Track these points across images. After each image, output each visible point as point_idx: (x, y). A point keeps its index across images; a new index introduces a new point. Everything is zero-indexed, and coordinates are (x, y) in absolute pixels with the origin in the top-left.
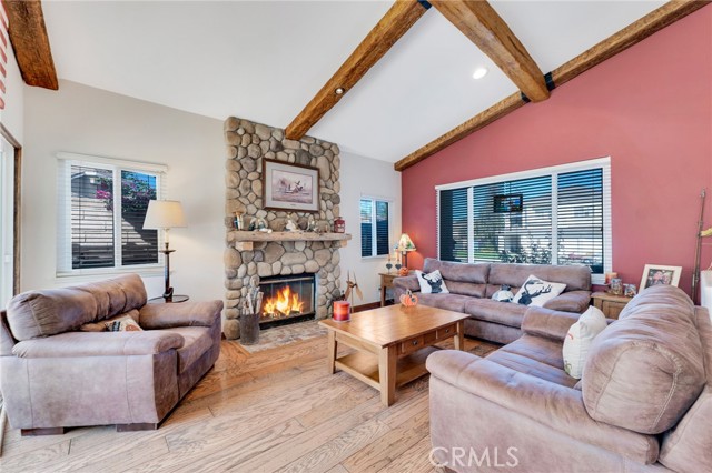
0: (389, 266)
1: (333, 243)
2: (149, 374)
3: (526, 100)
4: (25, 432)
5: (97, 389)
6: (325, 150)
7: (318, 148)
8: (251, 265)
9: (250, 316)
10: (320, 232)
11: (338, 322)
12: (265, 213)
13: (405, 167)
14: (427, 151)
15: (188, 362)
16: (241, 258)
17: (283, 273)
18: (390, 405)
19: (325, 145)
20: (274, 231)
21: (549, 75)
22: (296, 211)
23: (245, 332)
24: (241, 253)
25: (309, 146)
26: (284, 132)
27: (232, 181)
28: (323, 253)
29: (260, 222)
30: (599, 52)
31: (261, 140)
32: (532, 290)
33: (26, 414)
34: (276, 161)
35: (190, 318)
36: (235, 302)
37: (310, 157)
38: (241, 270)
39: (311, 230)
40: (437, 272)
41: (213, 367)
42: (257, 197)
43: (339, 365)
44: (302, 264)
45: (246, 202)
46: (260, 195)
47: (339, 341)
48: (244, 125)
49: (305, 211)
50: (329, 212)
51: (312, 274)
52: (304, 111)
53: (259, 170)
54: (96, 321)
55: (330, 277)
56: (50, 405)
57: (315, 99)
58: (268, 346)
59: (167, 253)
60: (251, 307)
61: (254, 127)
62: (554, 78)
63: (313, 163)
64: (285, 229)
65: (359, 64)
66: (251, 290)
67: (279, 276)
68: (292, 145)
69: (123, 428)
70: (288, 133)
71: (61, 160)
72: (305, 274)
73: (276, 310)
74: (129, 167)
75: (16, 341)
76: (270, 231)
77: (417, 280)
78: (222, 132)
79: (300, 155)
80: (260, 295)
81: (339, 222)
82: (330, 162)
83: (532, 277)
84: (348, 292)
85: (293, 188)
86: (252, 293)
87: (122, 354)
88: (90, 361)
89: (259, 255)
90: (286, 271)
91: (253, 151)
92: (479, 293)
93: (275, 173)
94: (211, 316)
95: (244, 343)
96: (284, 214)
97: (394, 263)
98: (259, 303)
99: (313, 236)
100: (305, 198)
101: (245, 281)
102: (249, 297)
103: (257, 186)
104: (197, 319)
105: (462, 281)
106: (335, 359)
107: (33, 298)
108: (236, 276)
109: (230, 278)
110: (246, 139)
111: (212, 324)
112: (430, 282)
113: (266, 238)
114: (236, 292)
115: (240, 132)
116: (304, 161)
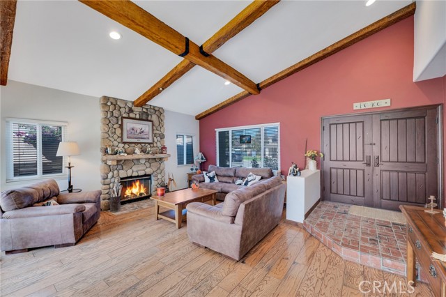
0: (192, 169)
1: (161, 159)
2: (72, 221)
3: (250, 94)
4: (7, 252)
5: (46, 230)
6: (156, 111)
7: (152, 111)
8: (115, 172)
9: (115, 198)
10: (153, 154)
11: (159, 197)
12: (123, 145)
13: (200, 118)
14: (210, 111)
15: (87, 218)
16: (110, 168)
17: (133, 175)
18: (179, 228)
19: (156, 109)
20: (128, 154)
21: (258, 85)
22: (140, 143)
23: (113, 206)
24: (110, 166)
25: (147, 109)
26: (133, 103)
27: (104, 129)
28: (155, 164)
29: (120, 150)
30: (274, 79)
31: (120, 108)
32: (250, 179)
33: (9, 244)
34: (129, 118)
35: (85, 199)
36: (107, 191)
37: (148, 115)
38: (110, 175)
39: (148, 153)
40: (214, 172)
41: (97, 222)
42: (119, 137)
43: (160, 216)
44: (144, 170)
45: (112, 140)
46: (120, 136)
47: (160, 205)
48: (111, 100)
49: (145, 143)
50: (158, 143)
51: (150, 175)
52: (144, 95)
53: (120, 123)
54: (38, 202)
55: (159, 176)
56: (22, 239)
57: (149, 90)
58: (125, 212)
59: (70, 168)
60: (116, 193)
61: (116, 101)
62: (260, 86)
63: (149, 118)
64: (134, 153)
65: (169, 80)
66: (115, 185)
67: (131, 177)
68: (137, 110)
69: (58, 246)
70: (136, 103)
71: (7, 122)
72: (145, 175)
73: (132, 193)
74: (46, 124)
75: (3, 212)
76: (126, 155)
77: (203, 176)
78: (99, 103)
79: (142, 114)
80: (121, 187)
81: (163, 149)
82: (159, 117)
83: (251, 174)
84: (169, 184)
85: (138, 132)
86: (116, 186)
87: (59, 214)
88: (43, 218)
89: (120, 167)
90: (135, 174)
91: (116, 113)
92: (231, 181)
93: (128, 124)
94: (96, 197)
95: (112, 211)
96: (133, 145)
97: (194, 168)
98: (120, 191)
99: (150, 156)
100: (145, 136)
101: (112, 180)
102: (115, 189)
103: (118, 132)
104: (89, 199)
105: (224, 176)
106: (158, 213)
107: (12, 192)
108: (107, 178)
109: (104, 179)
110: (112, 108)
111: (97, 202)
112: (209, 177)
113: (124, 158)
114: (107, 186)
115: (109, 104)
116: (144, 117)
